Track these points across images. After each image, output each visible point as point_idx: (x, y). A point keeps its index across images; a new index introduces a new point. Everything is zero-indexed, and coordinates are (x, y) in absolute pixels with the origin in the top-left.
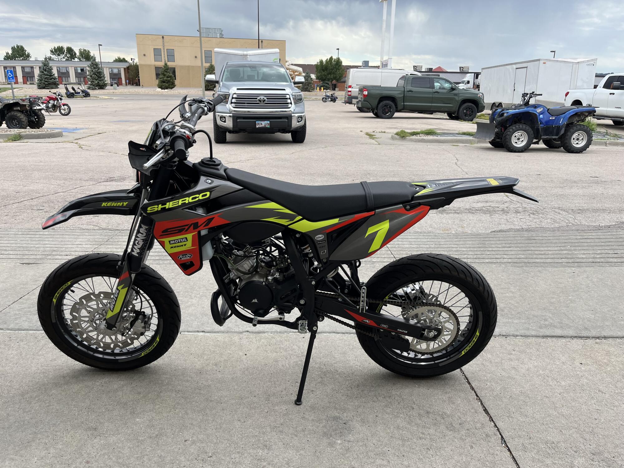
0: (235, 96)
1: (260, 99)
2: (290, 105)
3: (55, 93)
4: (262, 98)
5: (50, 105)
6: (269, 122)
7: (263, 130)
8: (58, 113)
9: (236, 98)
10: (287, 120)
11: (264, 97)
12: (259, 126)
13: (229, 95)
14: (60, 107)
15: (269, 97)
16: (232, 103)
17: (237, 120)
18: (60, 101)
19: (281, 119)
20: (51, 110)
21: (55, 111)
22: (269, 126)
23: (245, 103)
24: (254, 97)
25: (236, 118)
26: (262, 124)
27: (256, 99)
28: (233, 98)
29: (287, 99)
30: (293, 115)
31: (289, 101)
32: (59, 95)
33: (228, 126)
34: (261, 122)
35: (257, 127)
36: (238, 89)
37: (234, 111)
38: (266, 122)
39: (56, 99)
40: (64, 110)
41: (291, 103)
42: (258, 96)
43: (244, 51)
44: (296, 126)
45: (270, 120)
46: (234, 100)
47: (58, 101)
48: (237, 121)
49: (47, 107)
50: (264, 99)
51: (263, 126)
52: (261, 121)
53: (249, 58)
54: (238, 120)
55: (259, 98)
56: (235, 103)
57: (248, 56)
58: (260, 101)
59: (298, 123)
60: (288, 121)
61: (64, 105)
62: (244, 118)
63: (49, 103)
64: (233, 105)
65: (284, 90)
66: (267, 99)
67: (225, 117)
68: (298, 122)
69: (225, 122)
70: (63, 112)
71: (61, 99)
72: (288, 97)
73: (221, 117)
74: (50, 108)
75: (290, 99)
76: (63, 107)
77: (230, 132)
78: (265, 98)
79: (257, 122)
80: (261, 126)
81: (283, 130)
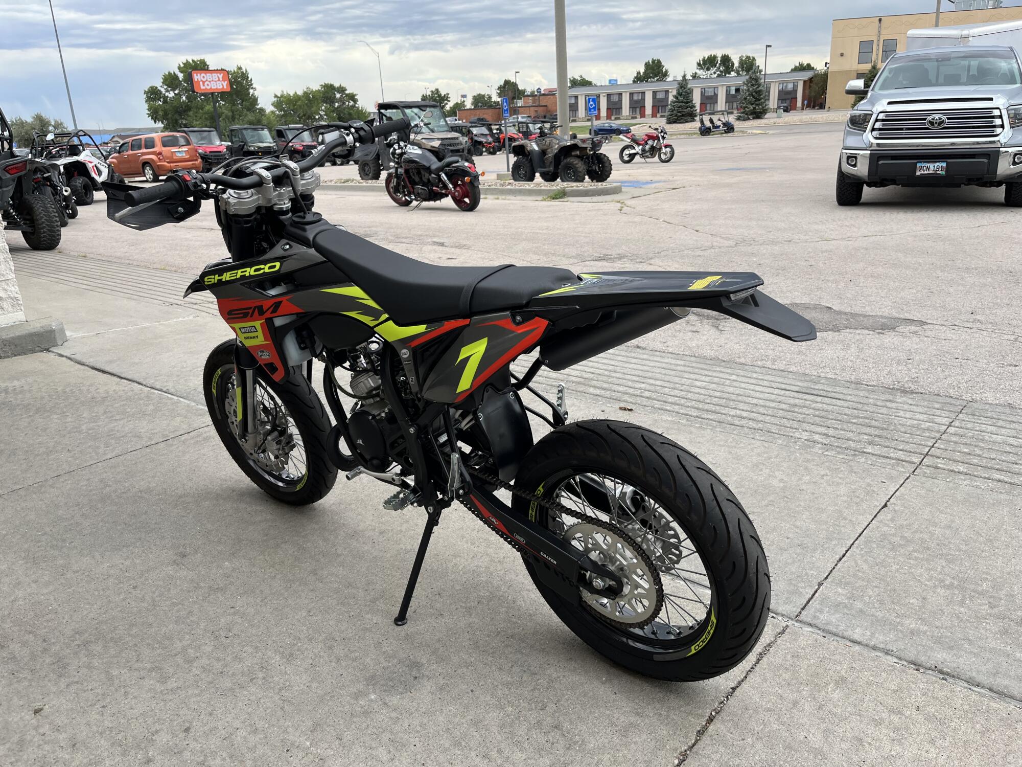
0: (881, 116)
1: (933, 119)
2: (999, 130)
3: (657, 129)
4: (937, 118)
5: (647, 147)
6: (944, 165)
7: (931, 181)
8: (656, 159)
9: (883, 120)
10: (985, 161)
11: (940, 116)
12: (922, 172)
13: (872, 115)
14: (661, 149)
15: (953, 115)
16: (873, 129)
17: (878, 161)
18: (661, 141)
19: (974, 158)
20: (648, 154)
21: (653, 156)
22: (943, 173)
23: (902, 129)
24: (919, 117)
25: (876, 158)
26: (928, 168)
27: (925, 119)
28: (877, 120)
29: (993, 117)
30: (1001, 149)
31: (998, 122)
32: (662, 132)
33: (859, 174)
34: (928, 165)
35: (918, 173)
36: (890, 103)
37: (878, 145)
38: (938, 164)
39: (657, 138)
40: (665, 154)
41: (1002, 126)
42: (929, 115)
43: (962, 29)
44: (1008, 172)
45: (949, 161)
46: (878, 125)
47: (659, 140)
48: (878, 164)
49: (643, 150)
50: (940, 119)
51: (931, 172)
52: (929, 162)
53: (973, 42)
54: (880, 162)
55: (930, 118)
56: (880, 129)
57: (971, 39)
58: (932, 123)
59: (1012, 167)
60: (989, 163)
61: (666, 146)
62: (894, 157)
63: (647, 144)
64: (875, 133)
65: (991, 99)
66: (948, 119)
67: (856, 158)
68: (1015, 163)
69: (855, 166)
70: (663, 157)
71: (663, 138)
72: (996, 112)
73: (849, 158)
74: (647, 152)
75: (1001, 117)
76: (664, 150)
77: (869, 185)
78: (944, 118)
79: (918, 165)
80: (926, 172)
81: (978, 179)
